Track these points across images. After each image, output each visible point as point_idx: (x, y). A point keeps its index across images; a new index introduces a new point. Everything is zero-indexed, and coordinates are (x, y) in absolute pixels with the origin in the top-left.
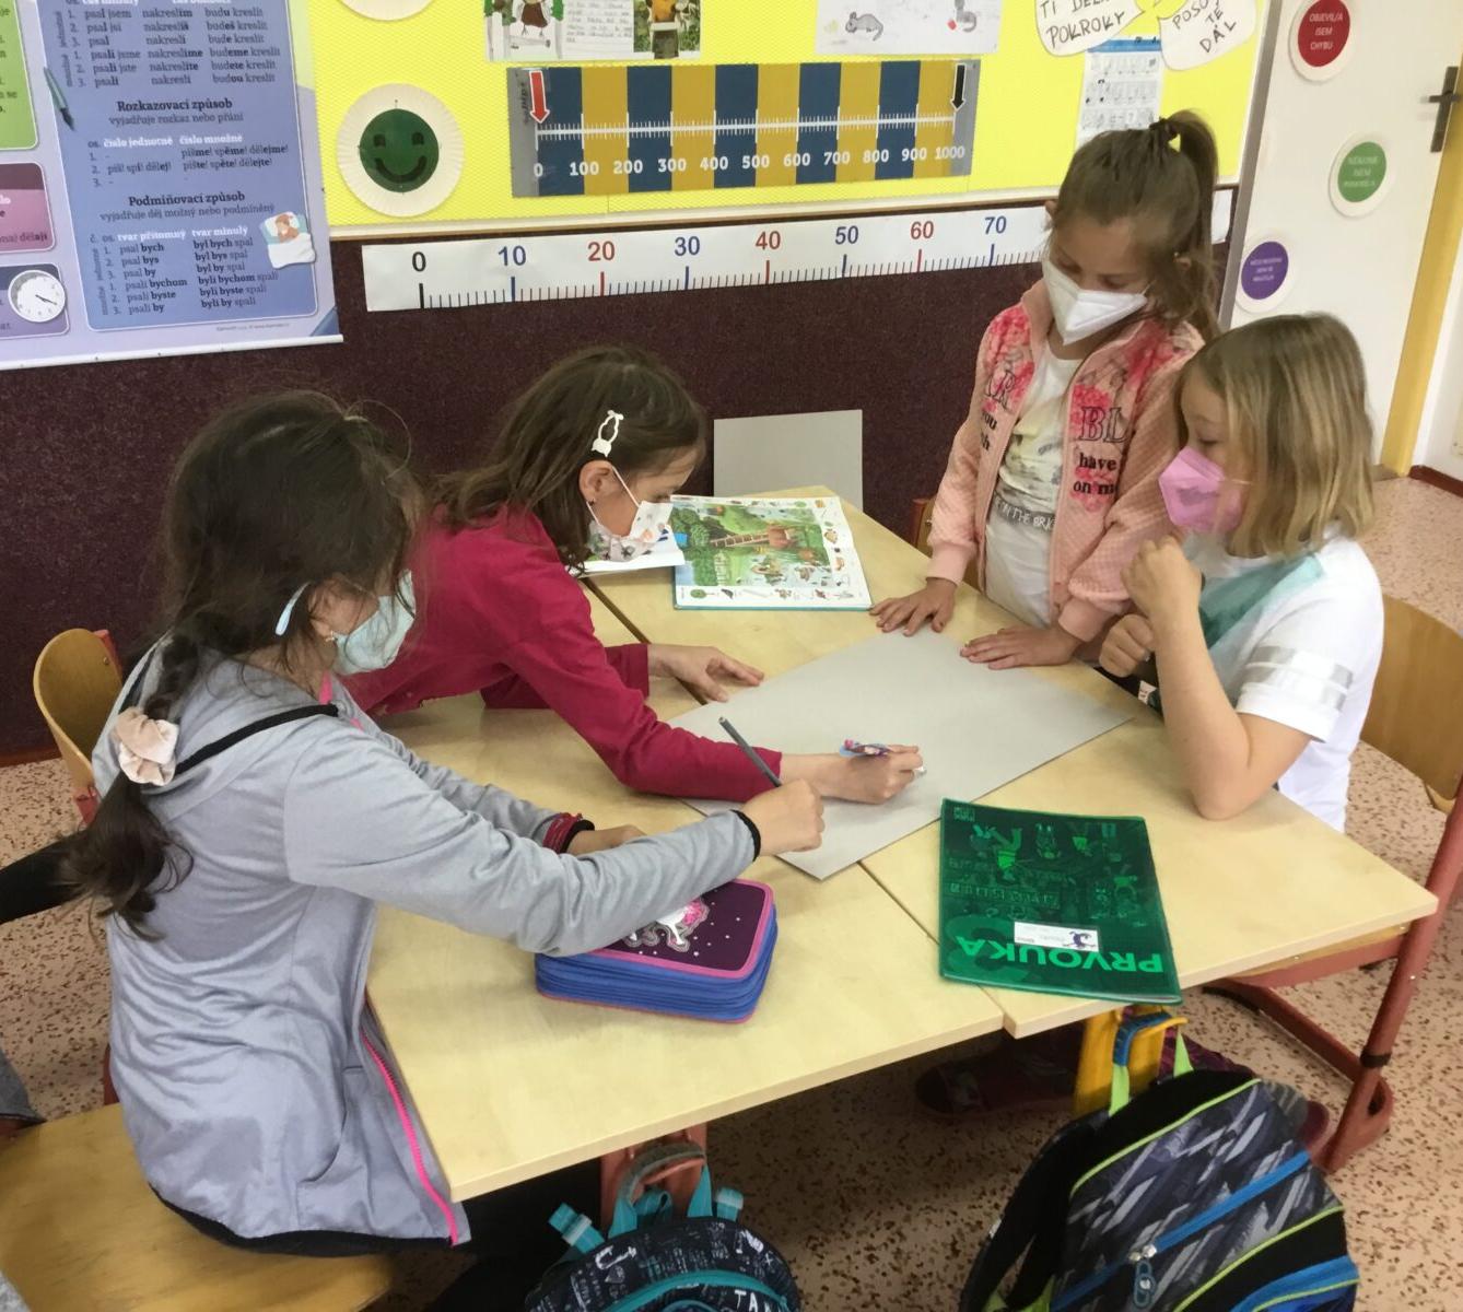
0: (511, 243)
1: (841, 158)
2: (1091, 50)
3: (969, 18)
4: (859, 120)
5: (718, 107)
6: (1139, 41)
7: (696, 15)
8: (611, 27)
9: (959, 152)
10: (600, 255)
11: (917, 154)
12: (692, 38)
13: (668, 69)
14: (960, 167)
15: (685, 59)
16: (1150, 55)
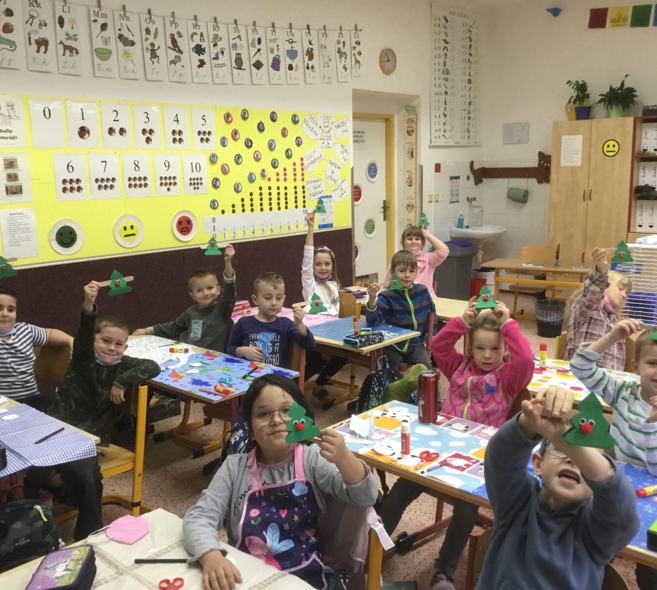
16: (330, 199)
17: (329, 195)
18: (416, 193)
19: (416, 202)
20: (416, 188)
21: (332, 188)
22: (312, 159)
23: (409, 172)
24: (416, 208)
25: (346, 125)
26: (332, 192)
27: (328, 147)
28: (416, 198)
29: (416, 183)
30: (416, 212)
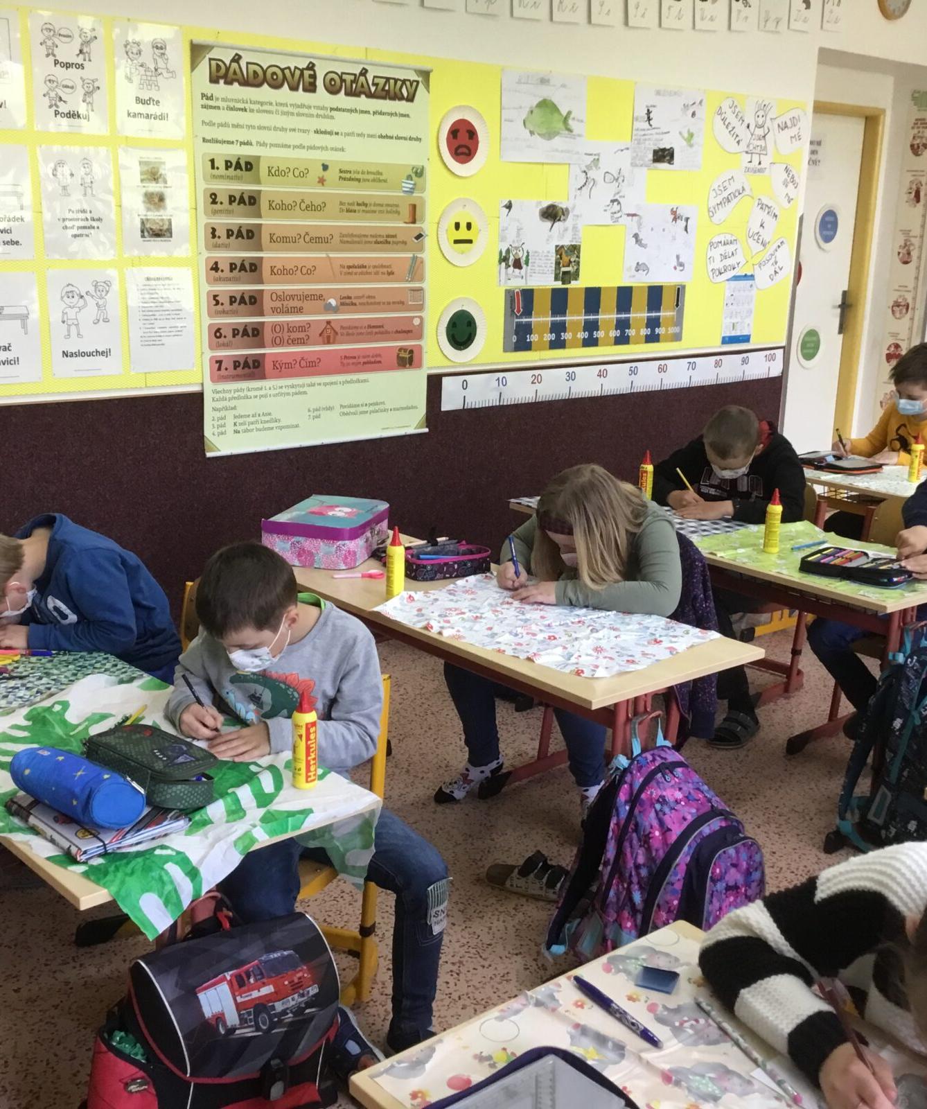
0: (501, 375)
1: (631, 332)
2: (728, 280)
3: (681, 265)
4: (639, 314)
5: (585, 308)
6: (746, 275)
7: (578, 263)
8: (546, 269)
9: (677, 330)
10: (536, 381)
11: (660, 331)
12: (576, 276)
13: (566, 290)
14: (677, 337)
15: (574, 284)
16: (750, 282)
17: (749, 274)
18: (917, 278)
19: (914, 299)
20: (918, 268)
21: (756, 261)
22: (725, 194)
23: (906, 232)
24: (914, 309)
25: (799, 125)
26: (756, 267)
27: (761, 171)
28: (916, 288)
29: (919, 258)
30: (912, 319)
